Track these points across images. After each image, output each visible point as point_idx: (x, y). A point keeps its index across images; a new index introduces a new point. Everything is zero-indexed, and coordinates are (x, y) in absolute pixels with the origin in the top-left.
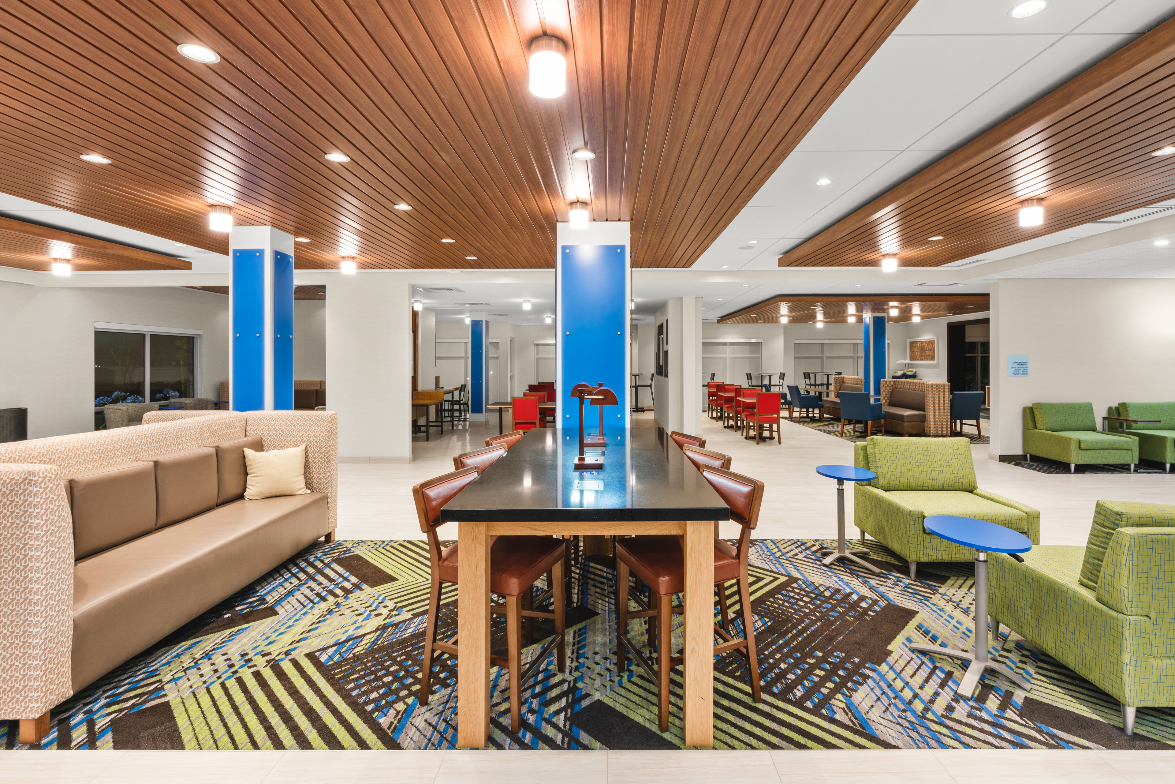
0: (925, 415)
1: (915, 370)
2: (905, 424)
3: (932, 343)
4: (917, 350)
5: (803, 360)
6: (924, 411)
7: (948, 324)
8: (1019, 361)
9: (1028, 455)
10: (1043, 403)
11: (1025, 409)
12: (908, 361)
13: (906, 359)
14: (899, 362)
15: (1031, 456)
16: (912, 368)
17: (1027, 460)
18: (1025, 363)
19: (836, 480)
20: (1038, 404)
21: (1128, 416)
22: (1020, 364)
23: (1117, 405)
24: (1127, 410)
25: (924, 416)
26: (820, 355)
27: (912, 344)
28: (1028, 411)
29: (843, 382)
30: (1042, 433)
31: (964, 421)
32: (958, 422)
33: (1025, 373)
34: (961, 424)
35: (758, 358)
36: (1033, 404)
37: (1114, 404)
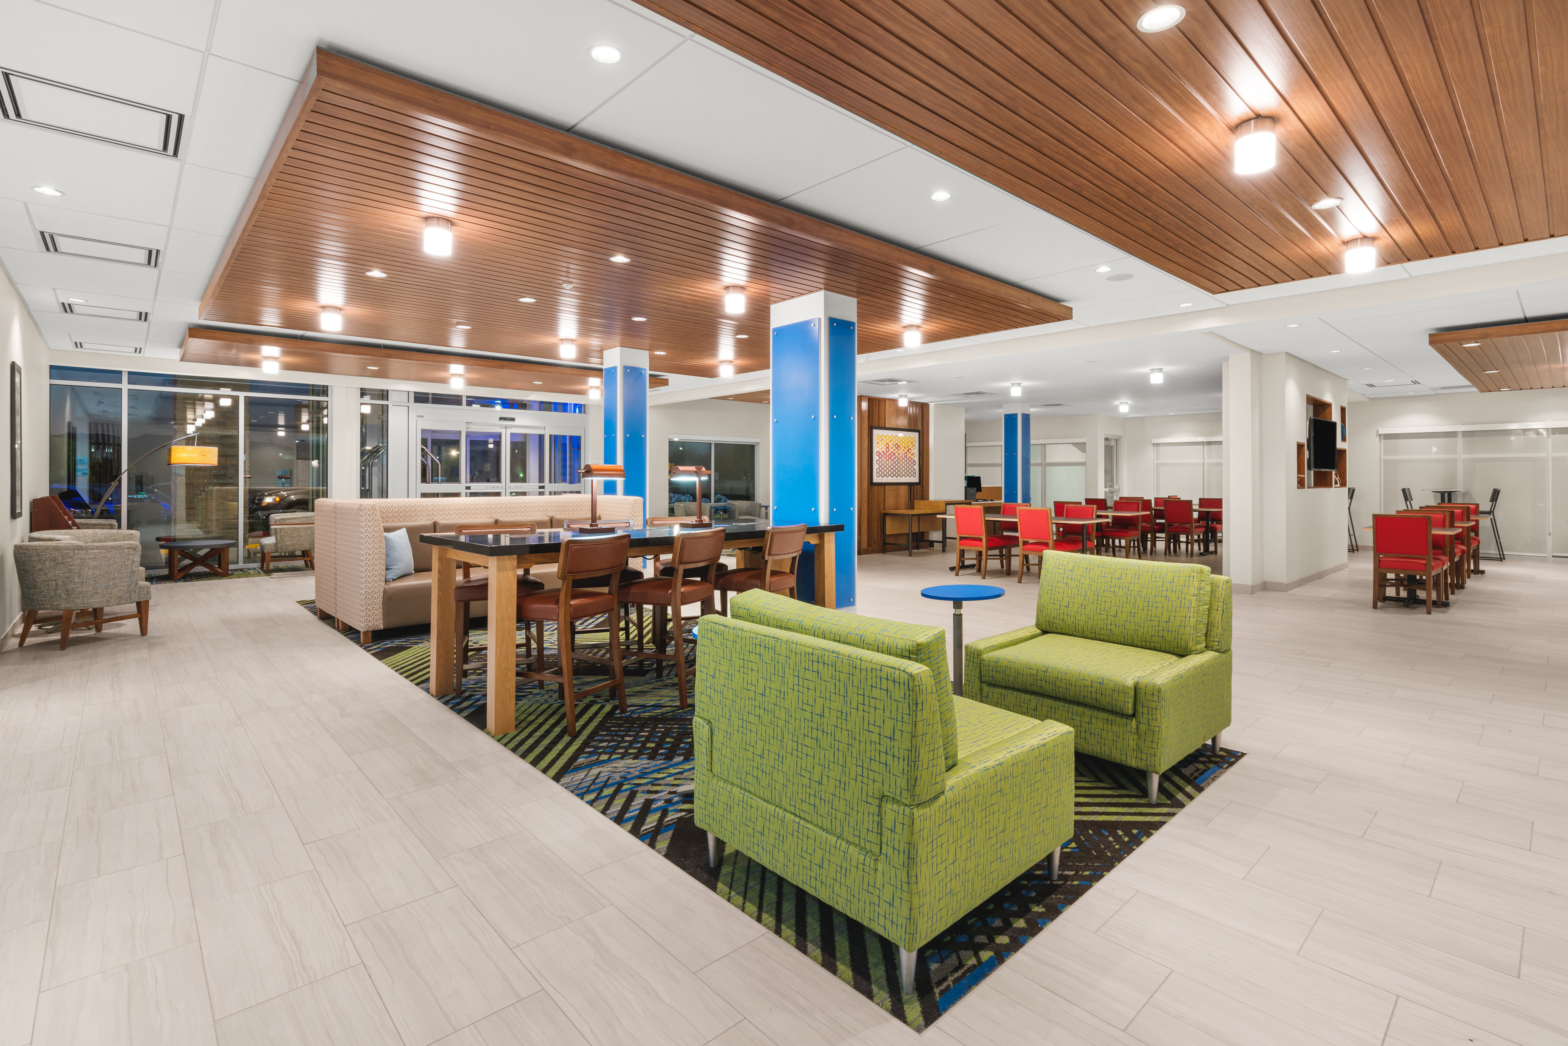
19: (952, 602)
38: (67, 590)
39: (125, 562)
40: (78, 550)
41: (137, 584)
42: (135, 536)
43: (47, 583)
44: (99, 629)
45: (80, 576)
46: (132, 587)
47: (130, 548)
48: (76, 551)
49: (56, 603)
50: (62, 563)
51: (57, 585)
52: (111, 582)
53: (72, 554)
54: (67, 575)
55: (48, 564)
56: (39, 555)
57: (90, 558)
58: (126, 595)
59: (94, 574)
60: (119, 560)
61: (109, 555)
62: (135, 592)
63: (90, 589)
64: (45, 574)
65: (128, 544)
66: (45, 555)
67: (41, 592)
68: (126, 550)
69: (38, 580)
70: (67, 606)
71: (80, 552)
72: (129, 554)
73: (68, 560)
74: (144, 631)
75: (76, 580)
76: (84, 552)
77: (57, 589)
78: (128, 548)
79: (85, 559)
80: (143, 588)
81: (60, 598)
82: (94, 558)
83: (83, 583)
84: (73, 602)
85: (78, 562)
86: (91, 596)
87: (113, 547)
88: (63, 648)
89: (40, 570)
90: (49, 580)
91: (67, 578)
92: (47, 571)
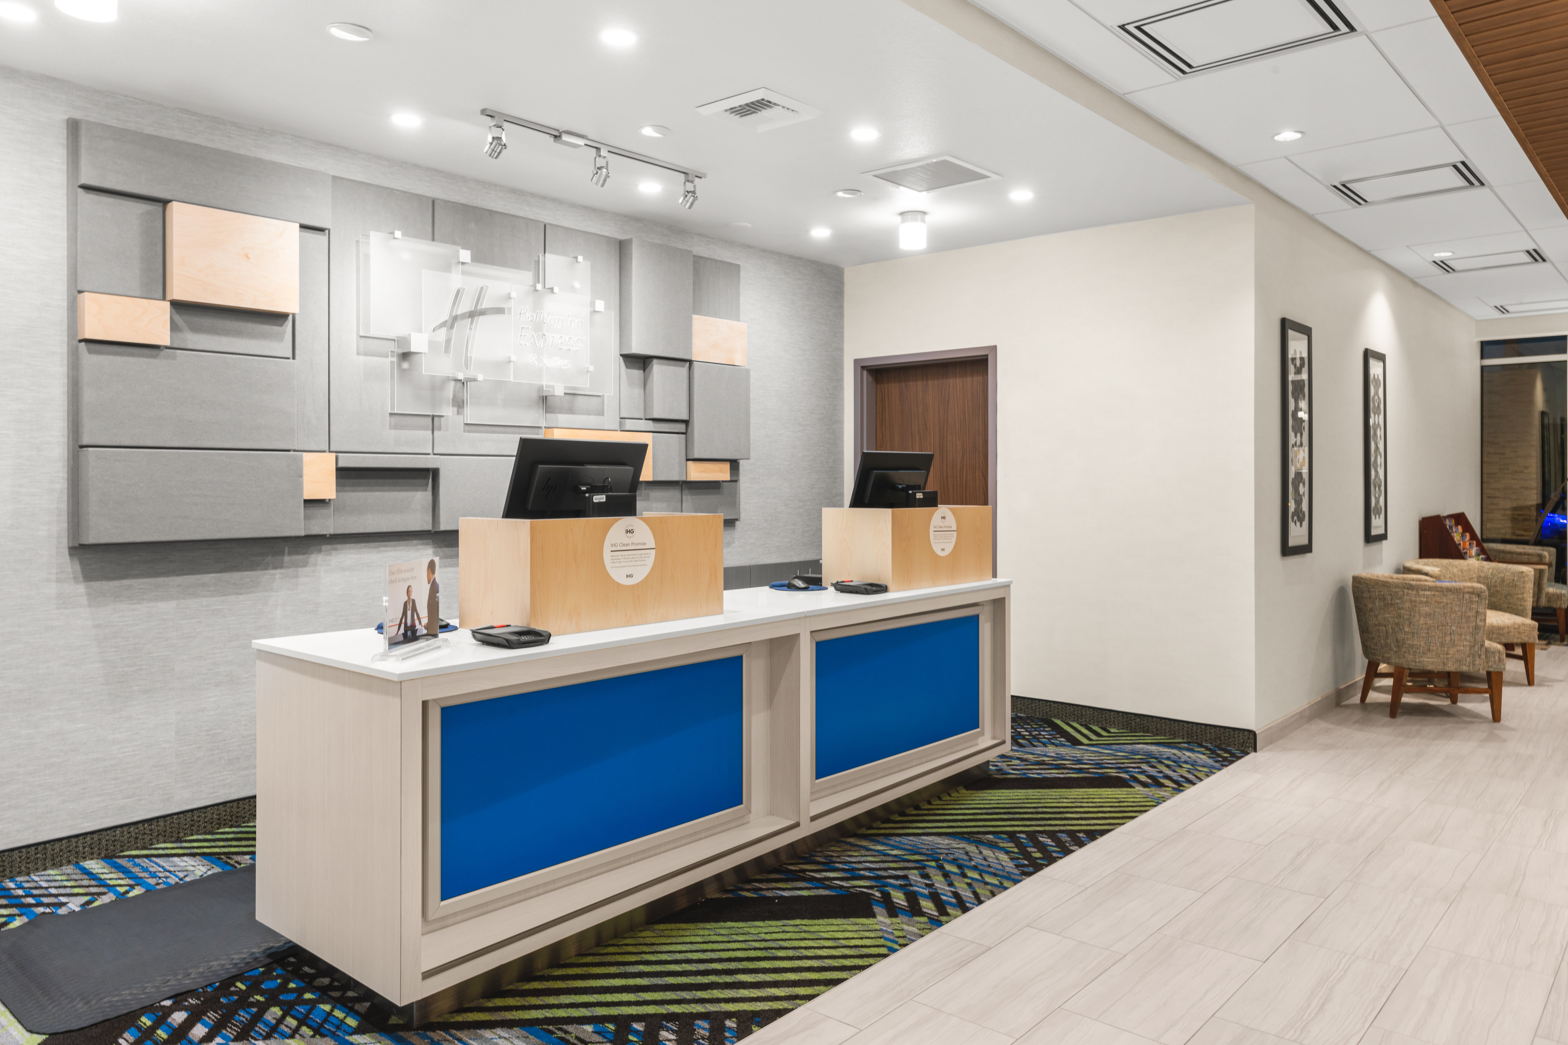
38: (1397, 641)
39: (1466, 612)
40: (1408, 589)
41: (1482, 645)
42: (1527, 575)
43: (1378, 627)
44: (1454, 701)
45: (1410, 623)
46: (1476, 648)
47: (1472, 593)
48: (1406, 591)
49: (1386, 655)
50: (1392, 604)
51: (1387, 632)
52: (1448, 638)
53: (1401, 593)
54: (1396, 620)
55: (1377, 604)
56: (1369, 591)
57: (1421, 602)
58: (1468, 659)
59: (1426, 624)
60: (1457, 609)
61: (1445, 600)
62: (1480, 656)
63: (1422, 643)
64: (1376, 616)
65: (1469, 587)
66: (1375, 592)
67: (1373, 639)
68: (1467, 596)
69: (1370, 622)
70: (1397, 661)
71: (1410, 592)
72: (1471, 602)
73: (1397, 601)
74: (1496, 716)
75: (1407, 629)
76: (1415, 592)
77: (1387, 637)
78: (1469, 593)
79: (1415, 602)
80: (1493, 653)
81: (1391, 649)
82: (1426, 602)
83: (1413, 633)
84: (1404, 657)
85: (1408, 605)
86: (1424, 653)
87: (1449, 590)
88: (1393, 714)
89: (1371, 610)
90: (1379, 625)
91: (1397, 624)
92: (1377, 612)
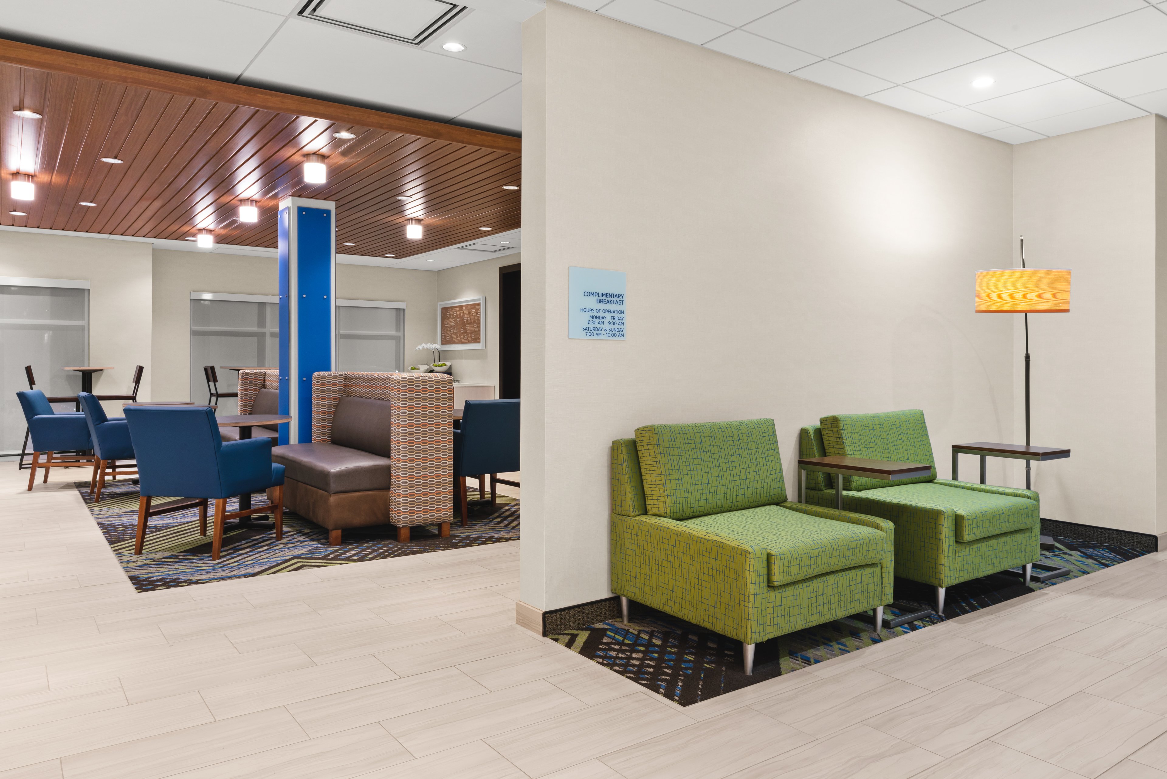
0: (388, 468)
1: (448, 364)
2: (333, 499)
3: (476, 306)
4: (452, 323)
5: (213, 338)
6: (386, 454)
7: (501, 269)
8: (600, 291)
9: (624, 601)
10: (664, 427)
11: (615, 446)
12: (438, 346)
13: (434, 342)
14: (420, 347)
15: (632, 604)
16: (445, 359)
17: (620, 615)
18: (617, 298)
20: (650, 429)
21: (844, 455)
22: (604, 298)
23: (818, 424)
24: (841, 438)
25: (386, 470)
26: (255, 329)
27: (445, 311)
28: (624, 456)
29: (264, 386)
30: (661, 529)
31: (500, 476)
32: (487, 477)
33: (617, 332)
34: (494, 481)
35: (82, 328)
36: (638, 431)
37: (812, 423)
